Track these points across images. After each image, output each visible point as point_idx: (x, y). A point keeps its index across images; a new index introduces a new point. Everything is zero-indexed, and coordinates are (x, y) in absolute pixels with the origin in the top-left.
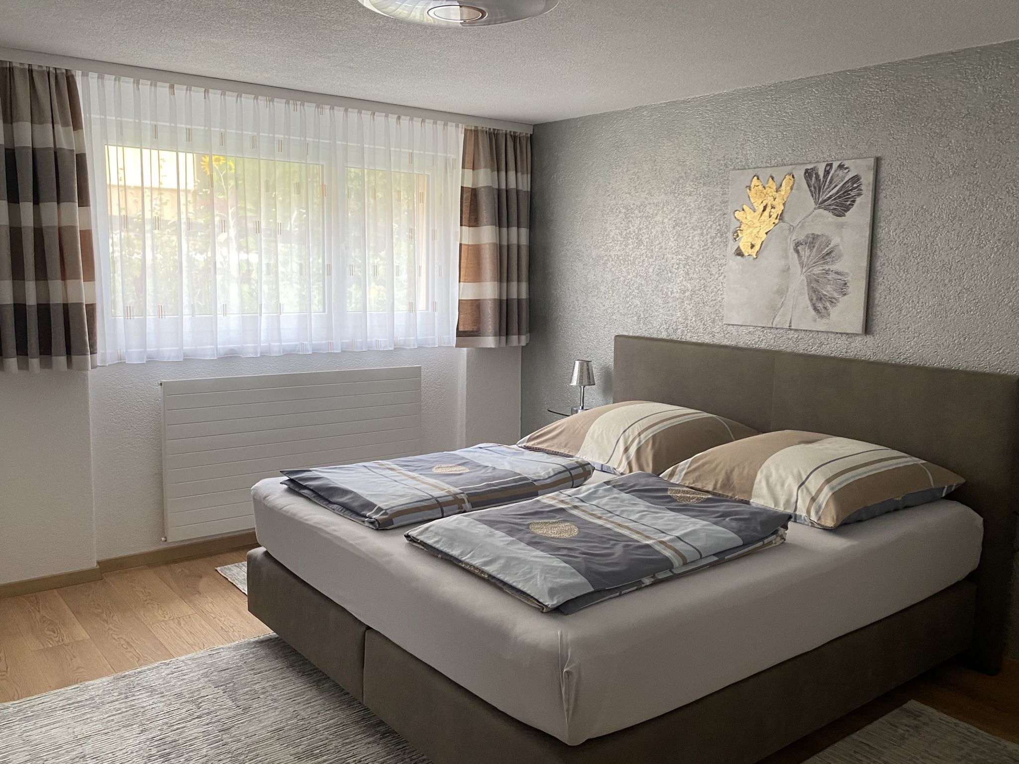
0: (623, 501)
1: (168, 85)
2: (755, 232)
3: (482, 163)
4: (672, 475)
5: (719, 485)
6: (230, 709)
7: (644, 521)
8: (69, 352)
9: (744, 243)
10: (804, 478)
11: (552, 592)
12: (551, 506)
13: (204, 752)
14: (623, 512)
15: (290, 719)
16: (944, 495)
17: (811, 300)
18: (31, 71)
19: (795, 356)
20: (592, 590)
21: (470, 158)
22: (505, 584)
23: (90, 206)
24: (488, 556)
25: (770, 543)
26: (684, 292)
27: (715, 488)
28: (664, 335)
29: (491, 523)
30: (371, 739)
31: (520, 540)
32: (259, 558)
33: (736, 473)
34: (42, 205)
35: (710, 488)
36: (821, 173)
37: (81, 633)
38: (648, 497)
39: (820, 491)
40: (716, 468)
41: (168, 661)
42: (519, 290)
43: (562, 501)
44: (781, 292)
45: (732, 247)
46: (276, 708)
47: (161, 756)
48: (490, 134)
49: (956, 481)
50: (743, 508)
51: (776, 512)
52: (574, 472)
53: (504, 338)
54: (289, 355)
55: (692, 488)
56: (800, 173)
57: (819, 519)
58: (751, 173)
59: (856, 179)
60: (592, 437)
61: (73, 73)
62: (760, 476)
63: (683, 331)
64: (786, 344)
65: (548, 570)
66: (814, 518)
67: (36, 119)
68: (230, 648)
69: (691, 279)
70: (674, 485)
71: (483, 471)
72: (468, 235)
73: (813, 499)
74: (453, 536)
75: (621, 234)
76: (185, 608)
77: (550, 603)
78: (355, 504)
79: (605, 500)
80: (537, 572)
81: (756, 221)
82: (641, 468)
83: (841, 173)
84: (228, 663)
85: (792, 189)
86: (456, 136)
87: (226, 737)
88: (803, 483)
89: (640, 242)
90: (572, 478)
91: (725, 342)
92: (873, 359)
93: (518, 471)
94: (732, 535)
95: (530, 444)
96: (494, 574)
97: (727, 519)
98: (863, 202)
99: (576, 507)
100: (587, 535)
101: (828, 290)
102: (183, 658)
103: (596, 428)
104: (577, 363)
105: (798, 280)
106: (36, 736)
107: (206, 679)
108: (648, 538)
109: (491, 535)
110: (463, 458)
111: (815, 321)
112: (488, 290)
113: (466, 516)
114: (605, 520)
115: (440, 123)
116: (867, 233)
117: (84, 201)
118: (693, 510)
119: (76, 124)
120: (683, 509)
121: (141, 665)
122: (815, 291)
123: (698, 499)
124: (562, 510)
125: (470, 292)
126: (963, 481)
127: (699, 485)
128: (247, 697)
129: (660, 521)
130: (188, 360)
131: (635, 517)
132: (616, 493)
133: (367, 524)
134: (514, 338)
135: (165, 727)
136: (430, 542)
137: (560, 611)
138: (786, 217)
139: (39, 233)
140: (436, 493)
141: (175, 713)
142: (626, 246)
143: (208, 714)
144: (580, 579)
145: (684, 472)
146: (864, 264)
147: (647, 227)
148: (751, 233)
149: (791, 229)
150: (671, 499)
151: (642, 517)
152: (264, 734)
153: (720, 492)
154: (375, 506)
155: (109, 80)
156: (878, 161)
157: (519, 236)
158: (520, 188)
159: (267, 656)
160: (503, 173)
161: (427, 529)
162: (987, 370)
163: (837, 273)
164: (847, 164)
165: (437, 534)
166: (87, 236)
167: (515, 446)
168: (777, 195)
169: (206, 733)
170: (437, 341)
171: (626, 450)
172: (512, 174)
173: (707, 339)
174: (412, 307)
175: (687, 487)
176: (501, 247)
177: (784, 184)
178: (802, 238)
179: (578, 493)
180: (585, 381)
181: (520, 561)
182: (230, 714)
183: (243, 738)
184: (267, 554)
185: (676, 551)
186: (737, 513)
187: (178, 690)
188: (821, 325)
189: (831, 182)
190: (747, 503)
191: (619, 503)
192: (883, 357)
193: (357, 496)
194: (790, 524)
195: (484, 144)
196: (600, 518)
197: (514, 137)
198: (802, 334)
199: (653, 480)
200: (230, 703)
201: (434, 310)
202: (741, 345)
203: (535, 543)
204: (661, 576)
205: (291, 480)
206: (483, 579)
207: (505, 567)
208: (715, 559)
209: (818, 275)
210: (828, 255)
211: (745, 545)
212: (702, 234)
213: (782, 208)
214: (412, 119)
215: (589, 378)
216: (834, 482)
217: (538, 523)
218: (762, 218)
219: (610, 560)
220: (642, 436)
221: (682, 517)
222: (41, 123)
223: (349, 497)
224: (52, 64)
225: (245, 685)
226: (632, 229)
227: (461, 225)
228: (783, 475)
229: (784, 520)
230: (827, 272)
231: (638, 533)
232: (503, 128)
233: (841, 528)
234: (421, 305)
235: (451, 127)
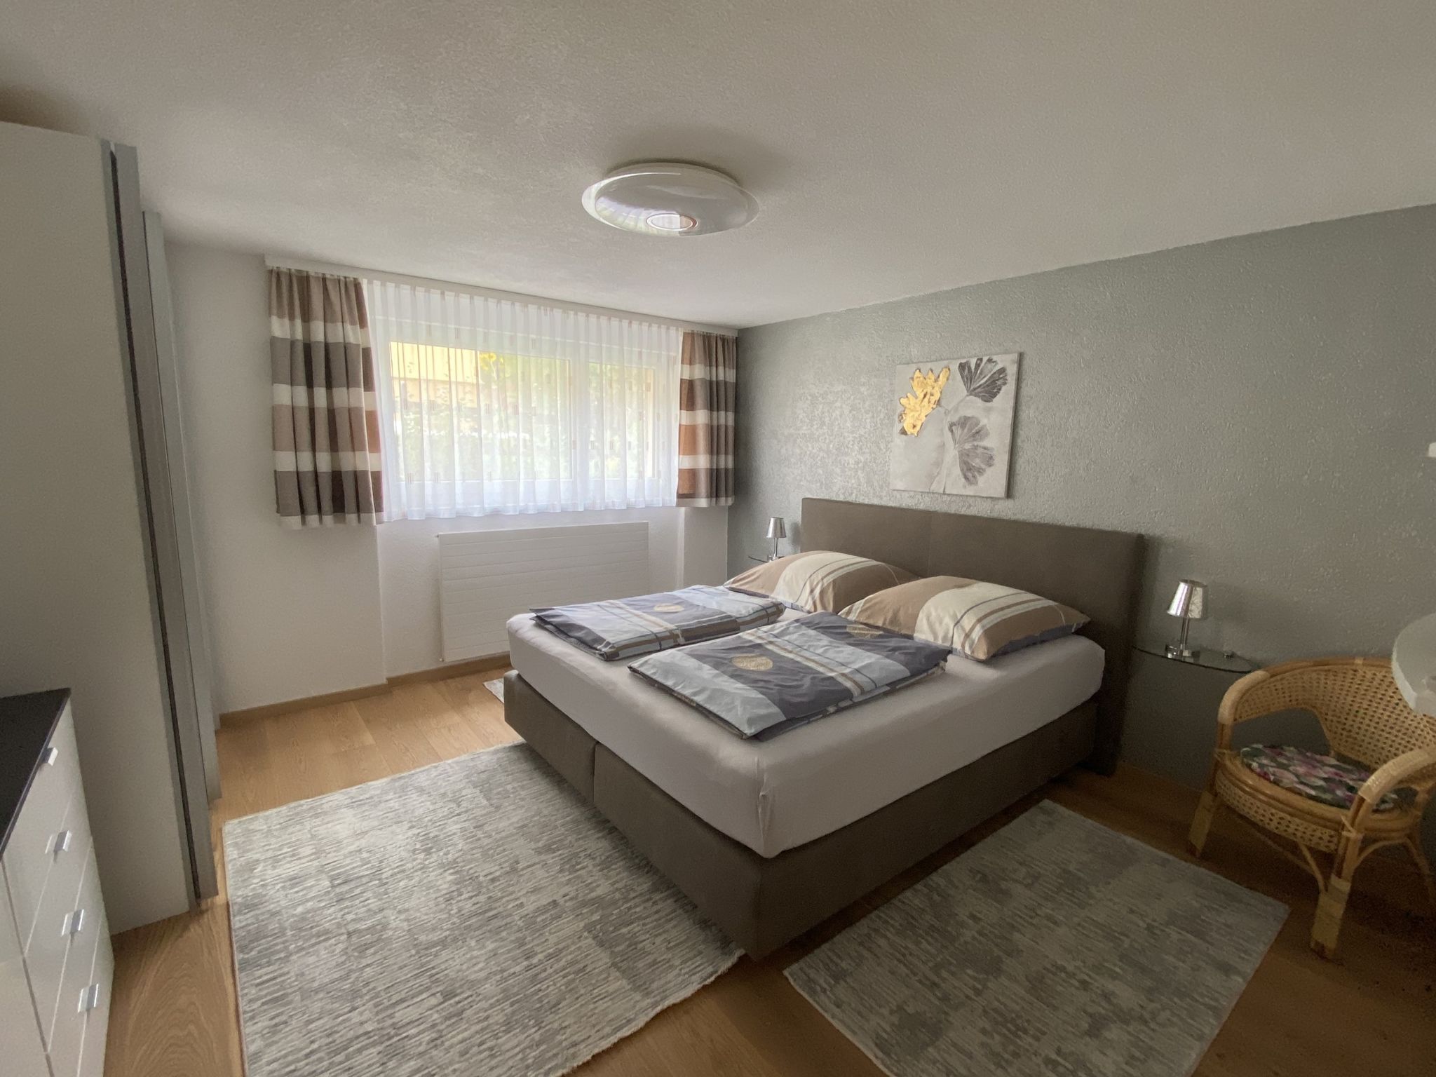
0: (810, 636)
1: (439, 292)
2: (916, 414)
3: (697, 361)
4: (849, 613)
5: (887, 623)
6: (485, 807)
7: (827, 655)
8: (358, 510)
9: (907, 424)
10: (959, 617)
11: (751, 722)
12: (750, 641)
13: (460, 847)
14: (810, 646)
15: (534, 816)
16: (1073, 631)
17: (962, 470)
18: (324, 279)
19: (947, 515)
20: (785, 719)
21: (687, 356)
22: (710, 712)
23: (374, 391)
24: (696, 687)
25: (934, 673)
26: (858, 463)
27: (884, 624)
28: (841, 498)
29: (700, 657)
30: (601, 835)
31: (724, 672)
32: (513, 679)
33: (901, 613)
34: (335, 390)
35: (880, 624)
36: (973, 367)
37: (368, 739)
38: (831, 633)
39: (972, 629)
40: (885, 608)
41: (436, 764)
42: (727, 462)
43: (760, 638)
44: (938, 464)
45: (897, 428)
46: (523, 806)
47: (424, 851)
48: (704, 336)
49: (1082, 619)
50: (908, 643)
51: (937, 647)
52: (770, 611)
53: (714, 499)
54: (542, 514)
55: (865, 624)
56: (955, 367)
57: (973, 652)
58: (914, 366)
59: (1002, 371)
60: (784, 580)
61: (360, 280)
62: (922, 616)
63: (857, 495)
64: (941, 506)
65: (746, 701)
66: (968, 651)
67: (328, 317)
68: (488, 752)
69: (864, 453)
70: (851, 622)
71: (695, 609)
72: (686, 417)
73: (967, 636)
74: (668, 669)
75: (807, 416)
76: (456, 718)
77: (749, 731)
78: (588, 639)
79: (795, 636)
80: (738, 703)
81: (917, 406)
82: (824, 607)
83: (989, 366)
84: (486, 766)
85: (948, 379)
86: (676, 339)
87: (480, 834)
88: (958, 622)
89: (823, 424)
90: (768, 615)
91: (892, 504)
92: (1013, 518)
93: (724, 609)
94: (902, 667)
95: (734, 586)
96: (701, 703)
97: (897, 653)
98: (1008, 390)
99: (771, 643)
100: (780, 668)
101: (977, 462)
102: (450, 761)
103: (787, 573)
104: (772, 520)
105: (952, 453)
106: (322, 831)
107: (467, 780)
108: (832, 670)
109: (700, 669)
110: (679, 598)
111: (965, 487)
112: (702, 462)
113: (679, 650)
114: (796, 654)
115: (663, 328)
116: (1010, 414)
117: (369, 385)
118: (869, 645)
119: (362, 322)
120: (859, 643)
121: (415, 768)
122: (966, 463)
123: (872, 635)
124: (759, 645)
125: (687, 463)
126: (1089, 619)
127: (871, 622)
128: (500, 796)
129: (841, 655)
130: (460, 517)
131: (820, 651)
132: (804, 630)
133: (598, 656)
134: (723, 500)
135: (430, 823)
136: (649, 673)
137: (758, 738)
138: (943, 403)
139: (331, 413)
140: (656, 630)
141: (439, 811)
142: (812, 426)
143: (466, 812)
144: (775, 709)
145: (858, 611)
146: (1008, 440)
147: (828, 411)
148: (913, 416)
149: (947, 413)
150: (849, 635)
151: (825, 651)
152: (512, 830)
153: (889, 627)
154: (604, 640)
155: (391, 287)
156: (1021, 355)
157: (726, 418)
158: (728, 380)
159: (519, 759)
160: (714, 368)
161: (646, 662)
162: (1110, 529)
163: (985, 448)
164: (995, 358)
165: (654, 666)
166: (372, 416)
167: (721, 588)
168: (935, 385)
169: (463, 830)
170: (661, 502)
171: (812, 591)
172: (721, 369)
173: (876, 501)
174: (641, 474)
175: (862, 623)
176: (712, 427)
177: (941, 376)
178: (955, 419)
179: (773, 629)
180: (779, 534)
181: (724, 693)
182: (484, 812)
183: (494, 834)
184: (519, 676)
185: (855, 682)
186: (905, 648)
187: (442, 791)
188: (970, 491)
189: (981, 374)
190: (910, 637)
191: (806, 639)
192: (1020, 517)
193: (590, 632)
194: (950, 657)
195: (699, 344)
196: (791, 652)
197: (724, 339)
198: (954, 498)
199: (834, 618)
200: (485, 802)
201: (659, 477)
202: (904, 506)
203: (738, 675)
204: (843, 704)
205: (538, 617)
206: (691, 707)
207: (710, 698)
208: (888, 688)
209: (968, 450)
210: (978, 434)
211: (913, 676)
212: (873, 417)
213: (939, 394)
214: (640, 324)
215: (781, 532)
216: (985, 622)
217: (739, 657)
218: (923, 404)
219: (800, 691)
220: (825, 580)
221: (858, 651)
222: (334, 321)
223: (583, 632)
224: (342, 274)
225: (500, 785)
226: (816, 413)
227: (681, 409)
228: (942, 614)
229: (944, 653)
230: (976, 447)
231: (822, 665)
232: (715, 332)
233: (993, 659)
234: (649, 473)
235: (673, 331)
